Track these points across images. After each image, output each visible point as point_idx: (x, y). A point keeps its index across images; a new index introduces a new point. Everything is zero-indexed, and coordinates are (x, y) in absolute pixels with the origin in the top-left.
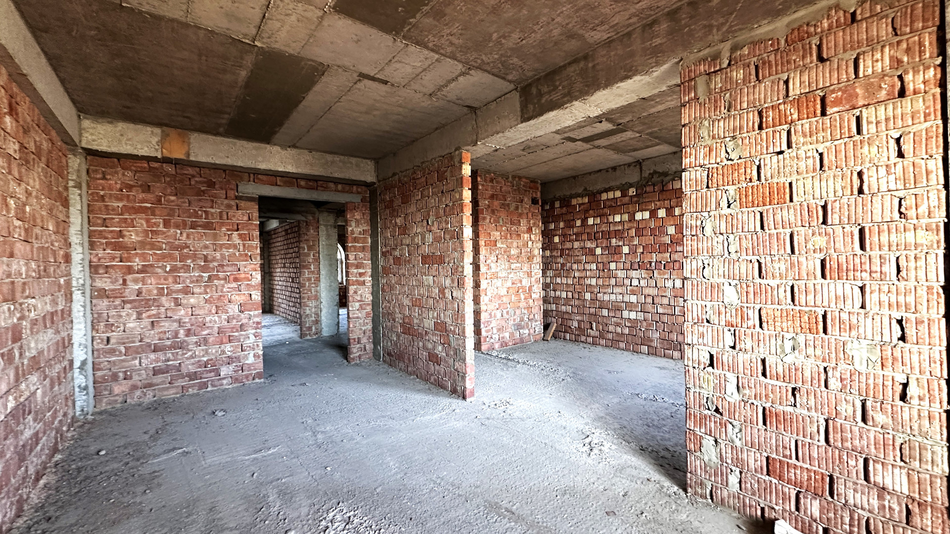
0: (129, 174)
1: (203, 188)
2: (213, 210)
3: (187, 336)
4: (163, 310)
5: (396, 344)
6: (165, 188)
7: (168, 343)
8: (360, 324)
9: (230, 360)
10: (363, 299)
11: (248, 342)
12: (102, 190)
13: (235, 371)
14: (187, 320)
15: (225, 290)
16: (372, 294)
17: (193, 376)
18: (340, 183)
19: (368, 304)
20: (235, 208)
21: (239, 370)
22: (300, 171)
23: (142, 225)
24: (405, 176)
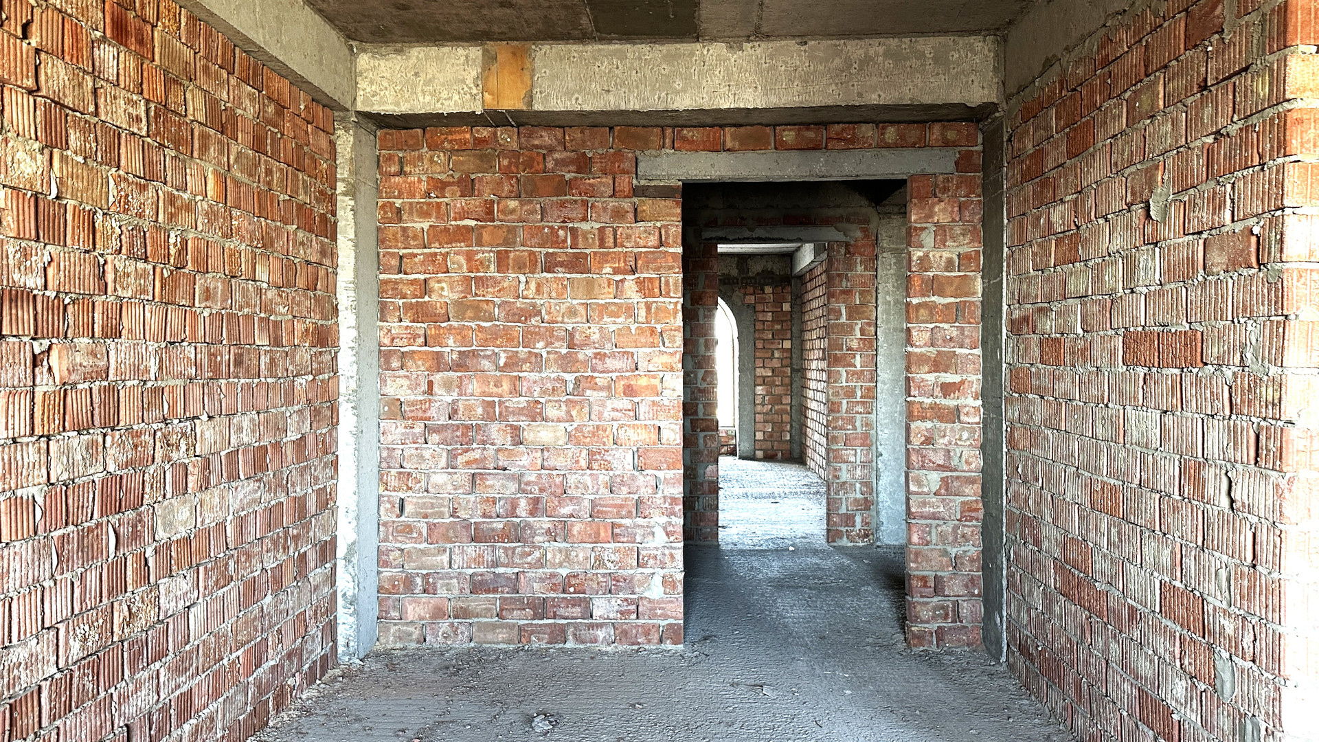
0: (441, 158)
1: (568, 176)
2: (585, 226)
3: (532, 513)
4: (491, 450)
5: (1041, 625)
6: (500, 183)
7: (498, 525)
8: (942, 535)
9: (614, 584)
10: (955, 462)
11: (651, 545)
12: (399, 197)
13: (622, 613)
14: (533, 478)
15: (606, 415)
16: (983, 448)
17: (540, 608)
18: (892, 122)
19: (971, 481)
20: (630, 216)
21: (630, 612)
22: (773, 101)
23: (460, 267)
24: (1077, 63)
